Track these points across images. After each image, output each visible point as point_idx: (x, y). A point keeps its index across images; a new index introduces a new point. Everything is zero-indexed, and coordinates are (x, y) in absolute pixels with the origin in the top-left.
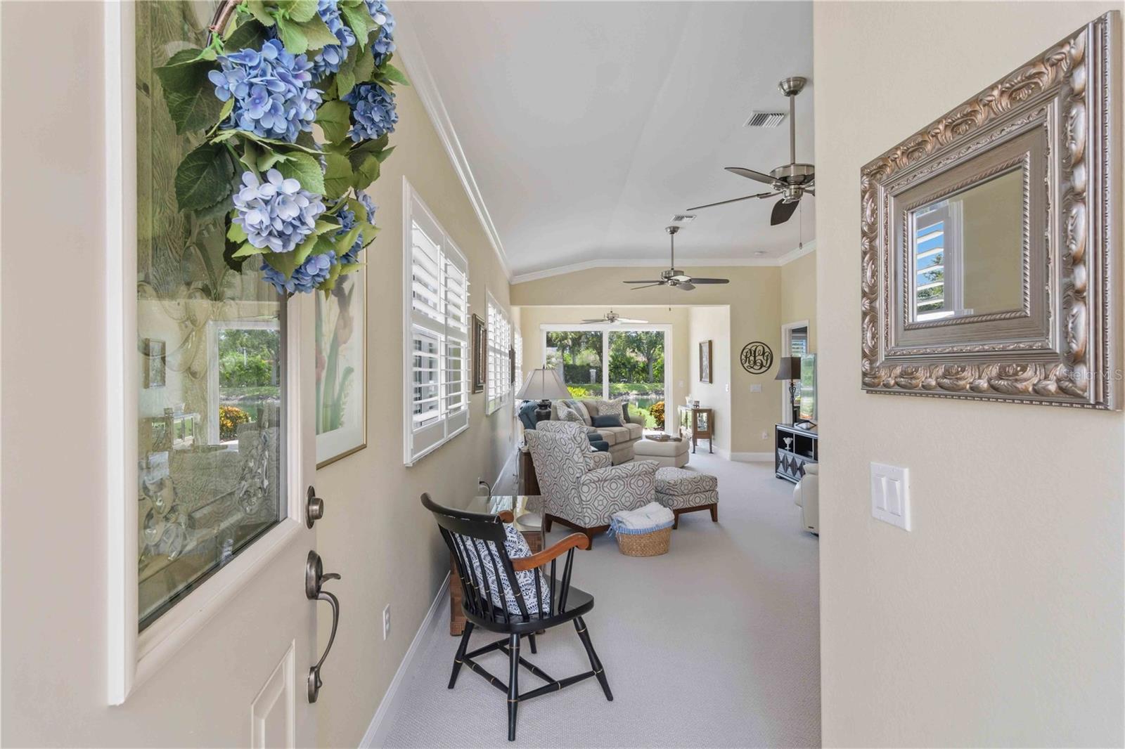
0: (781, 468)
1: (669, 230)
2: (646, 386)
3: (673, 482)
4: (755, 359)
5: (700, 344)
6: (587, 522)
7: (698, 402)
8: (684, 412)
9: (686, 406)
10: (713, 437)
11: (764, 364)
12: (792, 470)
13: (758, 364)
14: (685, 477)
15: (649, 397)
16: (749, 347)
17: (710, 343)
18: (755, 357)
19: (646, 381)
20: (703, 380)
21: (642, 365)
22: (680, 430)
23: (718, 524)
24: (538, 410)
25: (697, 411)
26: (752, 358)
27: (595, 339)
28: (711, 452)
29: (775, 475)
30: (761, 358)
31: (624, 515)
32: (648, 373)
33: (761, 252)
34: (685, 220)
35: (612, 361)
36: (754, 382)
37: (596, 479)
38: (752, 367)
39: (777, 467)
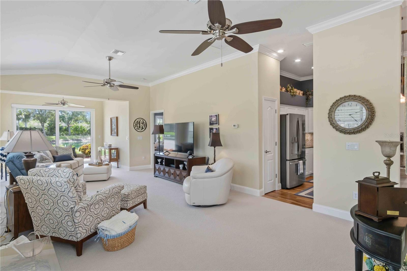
0: (157, 172)
1: (108, 58)
2: (67, 137)
3: (127, 193)
4: (140, 125)
5: (111, 118)
6: (79, 237)
7: (111, 145)
8: (103, 150)
9: (104, 147)
10: (119, 160)
11: (143, 128)
12: (159, 172)
13: (141, 128)
14: (132, 189)
15: (69, 142)
16: (137, 120)
17: (117, 118)
18: (140, 124)
19: (67, 134)
20: (112, 135)
21: (64, 128)
22: (101, 158)
23: (148, 210)
24: (25, 158)
25: (111, 149)
26: (138, 125)
27: (39, 115)
28: (118, 167)
29: (154, 176)
30: (142, 125)
31: (104, 225)
32: (68, 132)
33: (144, 79)
34: (120, 54)
35: (48, 125)
36: (139, 136)
37: (86, 205)
38: (138, 129)
39: (155, 172)
